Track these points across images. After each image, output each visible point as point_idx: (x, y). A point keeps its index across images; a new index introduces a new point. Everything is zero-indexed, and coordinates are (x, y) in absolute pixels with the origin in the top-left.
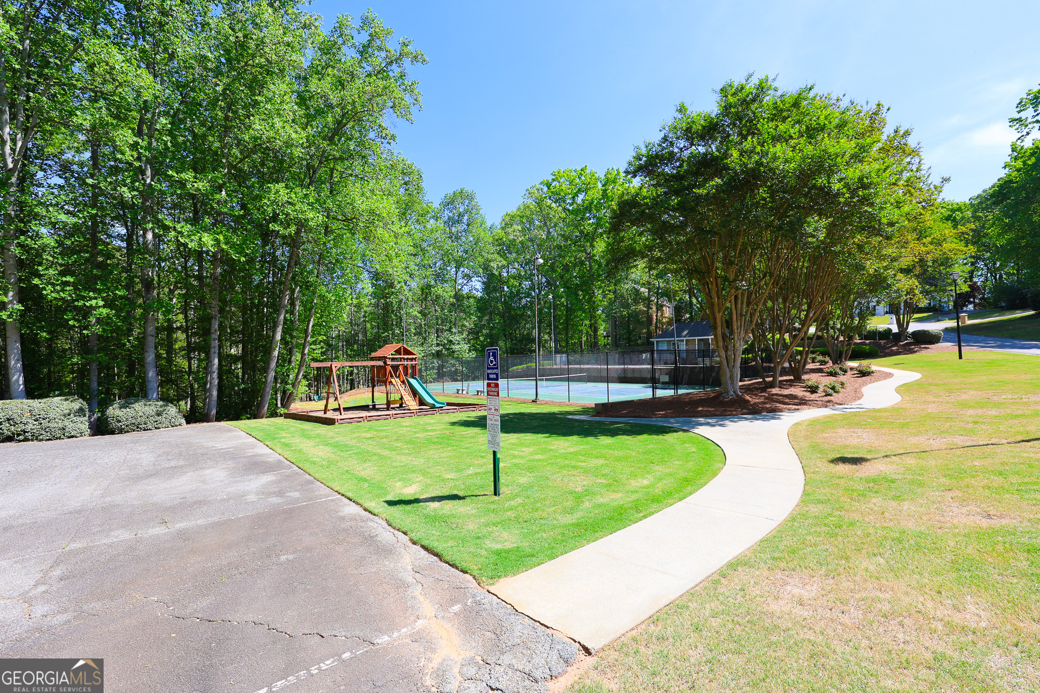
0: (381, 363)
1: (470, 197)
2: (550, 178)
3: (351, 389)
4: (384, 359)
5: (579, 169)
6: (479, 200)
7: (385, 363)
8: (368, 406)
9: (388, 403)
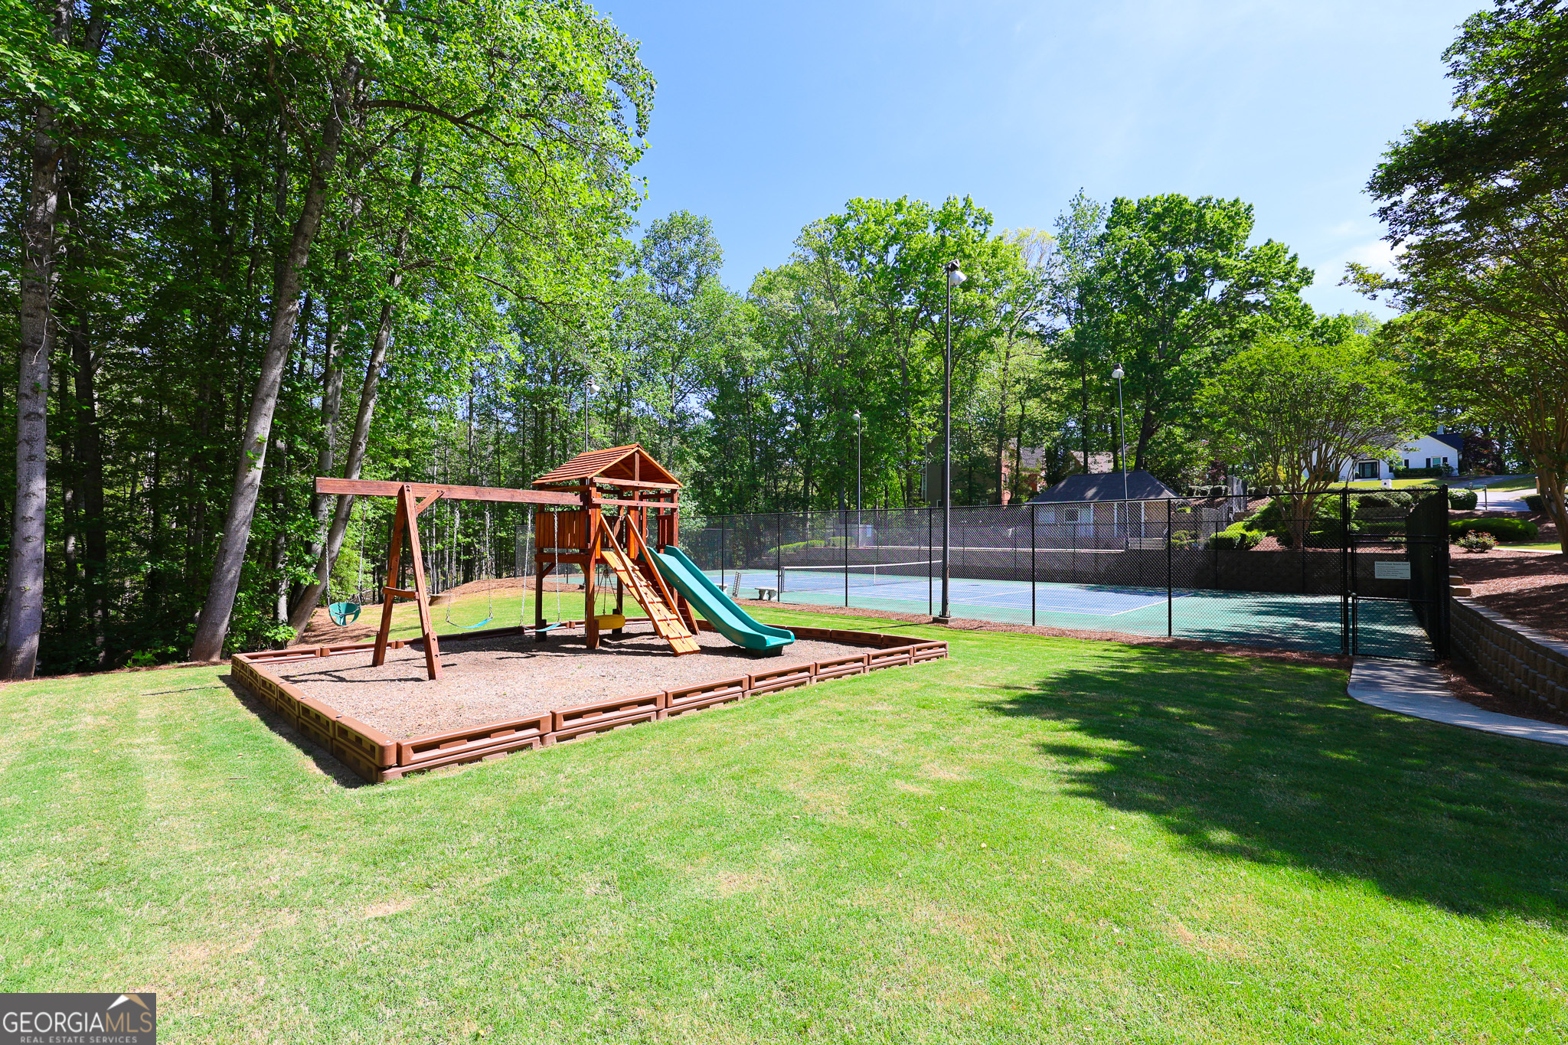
0: (573, 500)
1: (702, 229)
2: (843, 213)
3: (465, 581)
4: (584, 488)
5: (892, 201)
6: (717, 234)
7: (586, 497)
8: (519, 630)
9: (592, 623)
